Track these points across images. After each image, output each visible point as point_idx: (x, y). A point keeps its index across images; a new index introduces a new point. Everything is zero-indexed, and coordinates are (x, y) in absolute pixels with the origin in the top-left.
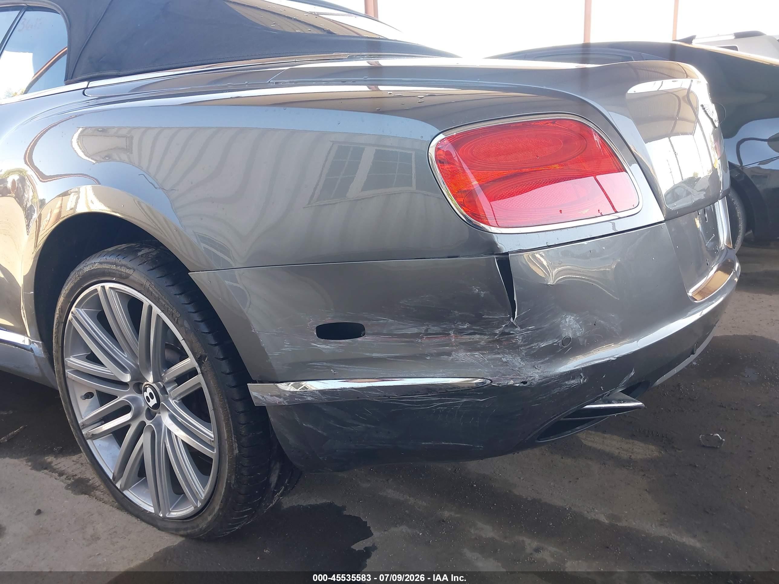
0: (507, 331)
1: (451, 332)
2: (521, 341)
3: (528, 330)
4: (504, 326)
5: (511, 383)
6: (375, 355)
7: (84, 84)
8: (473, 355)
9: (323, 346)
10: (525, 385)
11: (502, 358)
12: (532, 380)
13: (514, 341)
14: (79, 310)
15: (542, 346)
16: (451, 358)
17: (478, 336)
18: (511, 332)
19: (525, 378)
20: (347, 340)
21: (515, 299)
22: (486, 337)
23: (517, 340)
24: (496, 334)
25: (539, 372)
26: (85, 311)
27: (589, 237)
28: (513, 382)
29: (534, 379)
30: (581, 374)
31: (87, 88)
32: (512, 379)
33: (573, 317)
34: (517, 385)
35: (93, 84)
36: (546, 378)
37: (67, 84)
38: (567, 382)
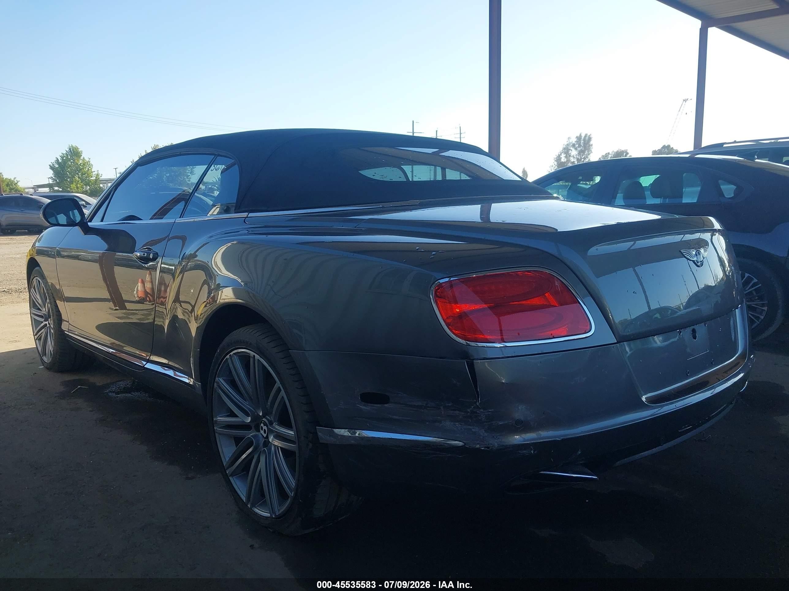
0: (475, 410)
1: (442, 407)
2: (484, 419)
3: (489, 412)
4: (473, 407)
5: (477, 447)
6: (395, 417)
7: (245, 214)
8: (455, 425)
9: (364, 407)
10: (488, 450)
11: (472, 429)
12: (493, 446)
13: (480, 418)
14: (220, 379)
15: (500, 424)
16: (441, 425)
17: (457, 412)
18: (478, 412)
19: (487, 444)
20: (378, 405)
21: (478, 390)
22: (463, 413)
23: (482, 417)
24: (468, 412)
25: (497, 441)
26: (223, 379)
27: (541, 352)
28: (479, 446)
29: (494, 446)
30: (531, 447)
31: (247, 217)
32: (479, 444)
33: (525, 407)
34: (483, 449)
35: (251, 215)
36: (503, 446)
37: (235, 213)
38: (520, 452)
